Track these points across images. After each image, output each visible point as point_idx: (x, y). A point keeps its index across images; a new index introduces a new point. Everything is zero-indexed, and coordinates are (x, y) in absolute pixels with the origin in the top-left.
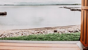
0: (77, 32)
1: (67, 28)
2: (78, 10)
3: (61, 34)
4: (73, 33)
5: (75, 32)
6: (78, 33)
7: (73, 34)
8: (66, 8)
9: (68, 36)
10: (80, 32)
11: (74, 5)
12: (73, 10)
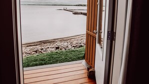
0: (81, 46)
1: (69, 39)
2: (82, 13)
3: (64, 51)
4: (78, 49)
5: (79, 47)
6: (82, 48)
7: (77, 51)
8: (67, 10)
9: (73, 53)
10: (85, 47)
11: (77, 5)
12: (75, 13)
